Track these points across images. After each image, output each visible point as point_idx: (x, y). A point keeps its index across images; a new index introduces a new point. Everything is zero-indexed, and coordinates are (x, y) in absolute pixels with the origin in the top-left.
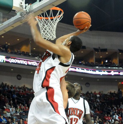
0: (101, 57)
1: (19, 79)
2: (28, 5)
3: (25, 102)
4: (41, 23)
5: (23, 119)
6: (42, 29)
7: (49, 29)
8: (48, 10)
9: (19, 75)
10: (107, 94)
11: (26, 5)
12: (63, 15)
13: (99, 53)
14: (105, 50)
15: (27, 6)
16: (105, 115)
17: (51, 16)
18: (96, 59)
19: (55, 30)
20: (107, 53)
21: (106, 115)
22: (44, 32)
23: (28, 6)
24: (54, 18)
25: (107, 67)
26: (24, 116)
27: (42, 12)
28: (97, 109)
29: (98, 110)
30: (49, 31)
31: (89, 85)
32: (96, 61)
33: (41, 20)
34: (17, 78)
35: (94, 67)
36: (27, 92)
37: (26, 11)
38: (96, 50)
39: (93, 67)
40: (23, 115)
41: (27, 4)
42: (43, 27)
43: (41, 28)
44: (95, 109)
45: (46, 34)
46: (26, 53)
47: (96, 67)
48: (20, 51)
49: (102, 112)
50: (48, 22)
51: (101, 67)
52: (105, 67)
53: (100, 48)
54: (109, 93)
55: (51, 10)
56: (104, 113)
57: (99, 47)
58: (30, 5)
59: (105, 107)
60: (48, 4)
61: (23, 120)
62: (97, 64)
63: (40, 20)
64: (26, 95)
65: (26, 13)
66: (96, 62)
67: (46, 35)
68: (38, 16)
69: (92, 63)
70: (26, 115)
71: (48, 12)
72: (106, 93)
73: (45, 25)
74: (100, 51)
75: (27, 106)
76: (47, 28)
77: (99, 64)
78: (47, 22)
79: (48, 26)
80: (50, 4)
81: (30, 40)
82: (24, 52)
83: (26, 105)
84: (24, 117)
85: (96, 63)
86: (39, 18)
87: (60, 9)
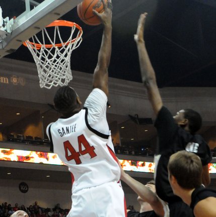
1: (25, 192)
2: (10, 19)
9: (23, 184)
11: (5, 20)
15: (6, 22)
22: (45, 71)
23: (10, 22)
24: (64, 43)
27: (37, 31)
33: (39, 50)
34: (20, 189)
37: (6, 31)
41: (8, 18)
43: (39, 64)
46: (34, 139)
48: (23, 136)
58: (12, 19)
60: (47, 12)
65: (7, 35)
73: (46, 57)
76: (51, 64)
78: (49, 52)
80: (50, 13)
81: (41, 113)
82: (31, 137)
86: (34, 45)
87: (76, 25)
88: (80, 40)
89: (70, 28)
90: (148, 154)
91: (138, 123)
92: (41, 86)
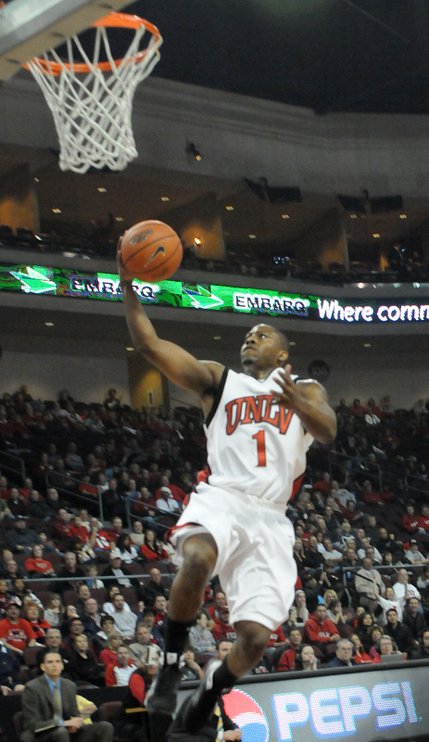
0: (376, 236)
3: (27, 466)
4: (57, 91)
5: (20, 547)
6: (65, 120)
7: (98, 120)
8: (82, 26)
10: (412, 411)
12: (160, 49)
13: (363, 217)
14: (393, 203)
16: (406, 510)
17: (103, 58)
18: (351, 245)
19: (127, 120)
20: (403, 217)
21: (411, 510)
22: (74, 131)
24: (117, 65)
25: (407, 284)
26: (23, 534)
27: (58, 42)
28: (367, 482)
29: (375, 486)
30: (99, 128)
31: (328, 370)
32: (352, 257)
33: (58, 79)
35: (346, 286)
36: (35, 419)
38: (350, 203)
39: (341, 286)
40: (19, 531)
42: (68, 111)
43: (60, 114)
44: (362, 485)
45: (85, 142)
46: (15, 233)
47: (354, 285)
49: (392, 494)
50: (90, 87)
51: (381, 285)
52: (396, 285)
53: (371, 195)
54: (420, 402)
55: (101, 31)
56: (402, 501)
57: (366, 192)
59: (408, 473)
61: (15, 552)
62: (359, 271)
63: (52, 79)
64: (26, 436)
66: (355, 263)
67: (85, 150)
68: (42, 58)
69: (335, 266)
70: (32, 528)
71: (87, 38)
72: (408, 407)
73: (77, 99)
74: (368, 207)
75: (35, 487)
77: (367, 272)
78: (83, 86)
79: (88, 105)
80: (89, 3)
81: (32, 169)
83: (29, 481)
84: (23, 538)
85: (352, 267)
86: (45, 67)
87: (145, 25)
88: (155, 55)
89: (131, 33)
90: (289, 274)
91: (267, 197)
92: (63, 166)
